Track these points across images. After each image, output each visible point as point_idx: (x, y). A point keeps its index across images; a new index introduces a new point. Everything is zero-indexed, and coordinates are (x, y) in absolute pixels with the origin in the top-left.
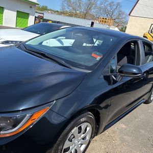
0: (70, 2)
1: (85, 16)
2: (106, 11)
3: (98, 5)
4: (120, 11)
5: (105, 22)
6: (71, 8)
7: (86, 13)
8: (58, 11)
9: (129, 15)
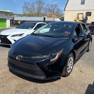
0: (28, 8)
1: (38, 15)
2: (50, 10)
3: (44, 7)
4: (58, 9)
5: (51, 16)
6: (29, 11)
7: (38, 13)
8: (20, 15)
9: (64, 10)
